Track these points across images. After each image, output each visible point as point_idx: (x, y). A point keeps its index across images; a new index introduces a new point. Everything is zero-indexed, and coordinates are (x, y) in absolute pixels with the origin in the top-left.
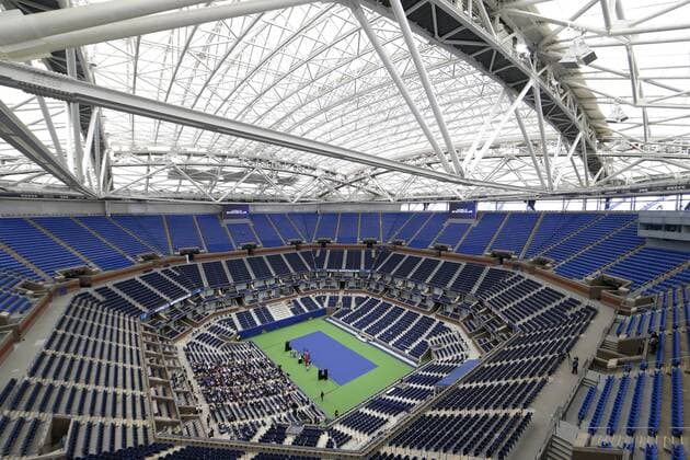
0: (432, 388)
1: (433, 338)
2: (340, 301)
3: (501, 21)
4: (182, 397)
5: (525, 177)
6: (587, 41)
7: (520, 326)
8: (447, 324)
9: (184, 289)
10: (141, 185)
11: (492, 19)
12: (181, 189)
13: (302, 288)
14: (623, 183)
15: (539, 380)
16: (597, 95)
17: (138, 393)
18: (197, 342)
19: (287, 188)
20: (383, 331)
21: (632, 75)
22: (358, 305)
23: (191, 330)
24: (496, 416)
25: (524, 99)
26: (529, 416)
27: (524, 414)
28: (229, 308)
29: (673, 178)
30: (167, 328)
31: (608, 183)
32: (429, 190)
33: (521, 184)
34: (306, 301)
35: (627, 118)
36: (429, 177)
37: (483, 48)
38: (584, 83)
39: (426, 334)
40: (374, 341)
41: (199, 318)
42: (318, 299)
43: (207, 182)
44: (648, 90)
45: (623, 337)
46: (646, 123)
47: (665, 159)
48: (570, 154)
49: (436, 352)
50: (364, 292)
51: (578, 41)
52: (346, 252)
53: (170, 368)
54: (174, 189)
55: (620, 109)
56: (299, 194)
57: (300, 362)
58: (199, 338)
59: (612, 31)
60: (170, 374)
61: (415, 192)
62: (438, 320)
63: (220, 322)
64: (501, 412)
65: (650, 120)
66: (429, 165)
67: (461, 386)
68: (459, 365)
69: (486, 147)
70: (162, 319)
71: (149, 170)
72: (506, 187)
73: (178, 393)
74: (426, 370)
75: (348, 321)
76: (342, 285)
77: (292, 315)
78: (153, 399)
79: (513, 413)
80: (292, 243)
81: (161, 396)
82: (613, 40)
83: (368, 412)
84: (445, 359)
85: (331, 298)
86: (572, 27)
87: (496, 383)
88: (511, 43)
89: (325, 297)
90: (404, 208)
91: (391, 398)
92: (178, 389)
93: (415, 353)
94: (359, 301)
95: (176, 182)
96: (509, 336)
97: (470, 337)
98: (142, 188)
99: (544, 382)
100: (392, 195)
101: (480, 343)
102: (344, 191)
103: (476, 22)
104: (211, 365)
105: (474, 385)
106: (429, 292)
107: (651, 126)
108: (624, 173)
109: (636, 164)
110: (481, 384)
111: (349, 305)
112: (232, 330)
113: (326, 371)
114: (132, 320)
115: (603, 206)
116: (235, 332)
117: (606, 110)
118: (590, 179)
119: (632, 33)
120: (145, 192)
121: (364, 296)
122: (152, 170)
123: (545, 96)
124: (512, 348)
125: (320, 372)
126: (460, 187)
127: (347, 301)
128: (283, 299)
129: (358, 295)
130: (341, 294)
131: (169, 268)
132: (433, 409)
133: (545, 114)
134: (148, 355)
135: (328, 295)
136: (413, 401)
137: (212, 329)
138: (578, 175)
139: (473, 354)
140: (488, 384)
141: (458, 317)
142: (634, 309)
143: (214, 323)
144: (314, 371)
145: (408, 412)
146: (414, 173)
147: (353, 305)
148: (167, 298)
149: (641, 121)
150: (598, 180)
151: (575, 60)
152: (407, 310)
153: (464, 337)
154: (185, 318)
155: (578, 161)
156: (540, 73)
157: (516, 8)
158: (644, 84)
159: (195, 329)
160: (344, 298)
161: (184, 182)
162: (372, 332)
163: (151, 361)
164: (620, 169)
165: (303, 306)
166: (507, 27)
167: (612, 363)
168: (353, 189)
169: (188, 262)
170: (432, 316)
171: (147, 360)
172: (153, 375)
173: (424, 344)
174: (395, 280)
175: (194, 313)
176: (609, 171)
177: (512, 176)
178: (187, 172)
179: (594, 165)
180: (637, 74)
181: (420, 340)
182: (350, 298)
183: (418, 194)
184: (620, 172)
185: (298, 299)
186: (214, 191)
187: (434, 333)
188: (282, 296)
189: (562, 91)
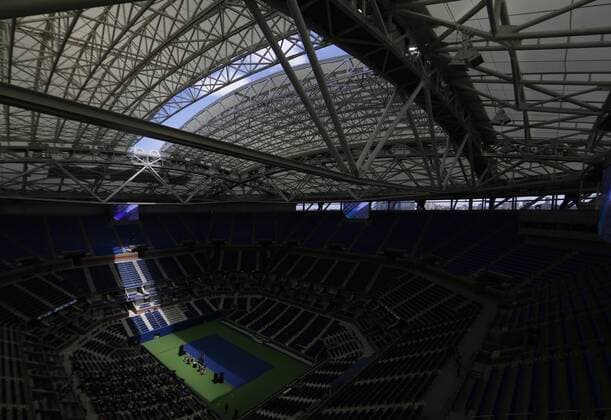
0: (328, 386)
1: (328, 338)
2: (235, 302)
3: (394, 21)
4: (69, 408)
5: (416, 176)
6: (475, 44)
7: (411, 323)
8: (342, 323)
9: (69, 295)
10: (18, 183)
11: (386, 19)
12: (64, 188)
13: (195, 291)
14: (505, 182)
15: (430, 373)
16: (482, 98)
17: (21, 407)
18: (84, 349)
19: (178, 187)
20: (279, 332)
21: (515, 78)
22: (253, 306)
23: (77, 338)
24: (390, 410)
25: (415, 100)
26: (420, 408)
27: (416, 407)
28: (118, 314)
29: (549, 179)
30: (51, 337)
31: (492, 183)
32: (323, 189)
33: (412, 184)
34: (201, 304)
35: (510, 121)
36: (323, 176)
37: (377, 47)
38: (472, 86)
39: (321, 334)
40: (270, 342)
41: (87, 324)
42: (213, 302)
43: (93, 181)
44: (529, 94)
45: (505, 329)
46: (527, 127)
47: (543, 160)
48: (458, 156)
49: (331, 351)
50: (259, 293)
51: (466, 44)
52: (240, 254)
53: (56, 379)
54: (56, 188)
55: (504, 112)
56: (192, 195)
57: (195, 366)
58: (88, 345)
59: (498, 35)
60: (55, 384)
61: (309, 192)
62: (333, 320)
63: (109, 328)
64: (395, 406)
65: (531, 123)
66: (324, 164)
67: (356, 383)
68: (354, 362)
69: (379, 147)
70: (46, 327)
71: (26, 168)
72: (399, 188)
73: (65, 404)
74: (322, 369)
75: (243, 323)
76: (237, 287)
77: (185, 318)
78: (37, 412)
79: (406, 406)
80: (185, 245)
81: (46, 409)
82: (497, 44)
83: (264, 413)
84: (341, 357)
85: (226, 300)
86: (461, 30)
87: (389, 379)
88: (403, 44)
89: (220, 300)
90: (299, 207)
91: (288, 398)
92: (64, 400)
93: (310, 353)
94: (255, 302)
95: (58, 180)
96: (401, 333)
97: (364, 334)
98: (20, 187)
99: (434, 376)
100: (287, 195)
101: (374, 339)
102: (238, 190)
103: (370, 21)
104: (100, 374)
105: (368, 381)
106: (324, 292)
107: (532, 130)
108: (507, 174)
109: (517, 165)
110: (375, 380)
111: (244, 307)
112: (122, 337)
113: (222, 374)
114: (11, 330)
115: (488, 205)
116: (125, 338)
117: (491, 112)
118: (476, 179)
119: (515, 39)
120: (22, 192)
121: (259, 297)
122: (31, 167)
123: (435, 98)
124: (404, 344)
125: (216, 375)
126: (354, 187)
127: (242, 303)
128: (176, 303)
129: (254, 296)
130: (236, 296)
131: (53, 273)
132: (330, 407)
133: (434, 116)
134: (30, 366)
135: (223, 297)
136: (310, 400)
137: (100, 336)
138: (465, 176)
139: (368, 352)
140: (382, 379)
141: (352, 316)
142: (515, 303)
143: (103, 329)
144: (209, 374)
145: (305, 411)
146: (308, 172)
147: (248, 307)
148: (51, 305)
149: (522, 123)
150: (483, 181)
151: (463, 63)
152: (303, 310)
153: (359, 335)
154: (70, 325)
155: (465, 162)
156: (430, 75)
157: (408, 8)
158: (525, 88)
159: (82, 337)
160: (239, 300)
161: (66, 181)
162: (268, 333)
163: (34, 372)
164: (503, 169)
165: (197, 309)
166: (398, 27)
167: (496, 354)
168: (247, 188)
169: (73, 267)
170: (328, 316)
171: (30, 372)
172: (36, 387)
173: (320, 343)
174: (291, 281)
175: (81, 319)
176: (493, 172)
177: (403, 176)
178: (71, 170)
179: (479, 165)
180: (520, 78)
181: (315, 340)
182: (245, 301)
183: (312, 193)
184: (504, 173)
185: (192, 303)
186: (100, 190)
187: (329, 332)
188: (174, 300)
189: (451, 93)
